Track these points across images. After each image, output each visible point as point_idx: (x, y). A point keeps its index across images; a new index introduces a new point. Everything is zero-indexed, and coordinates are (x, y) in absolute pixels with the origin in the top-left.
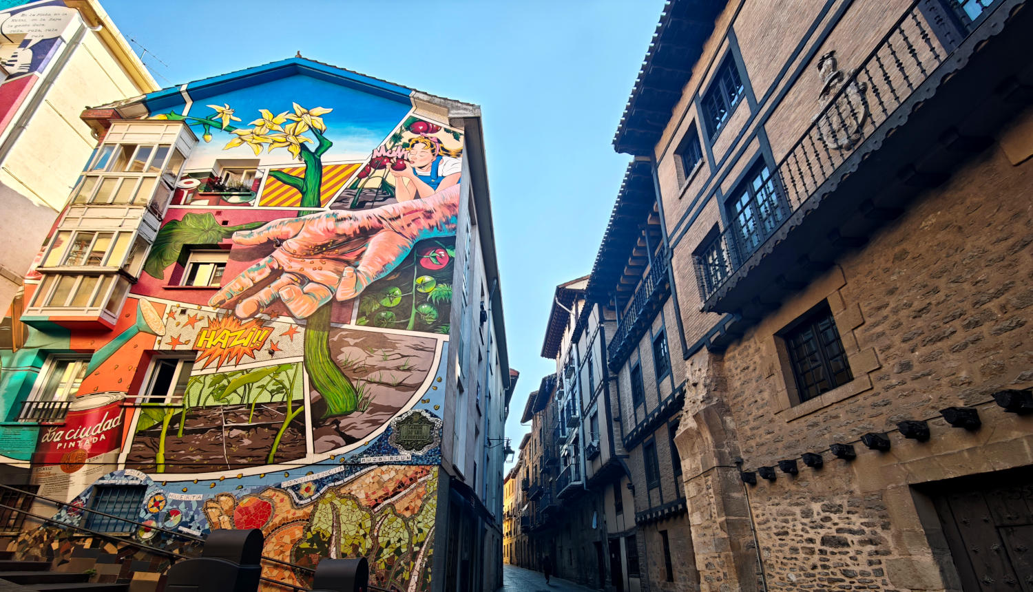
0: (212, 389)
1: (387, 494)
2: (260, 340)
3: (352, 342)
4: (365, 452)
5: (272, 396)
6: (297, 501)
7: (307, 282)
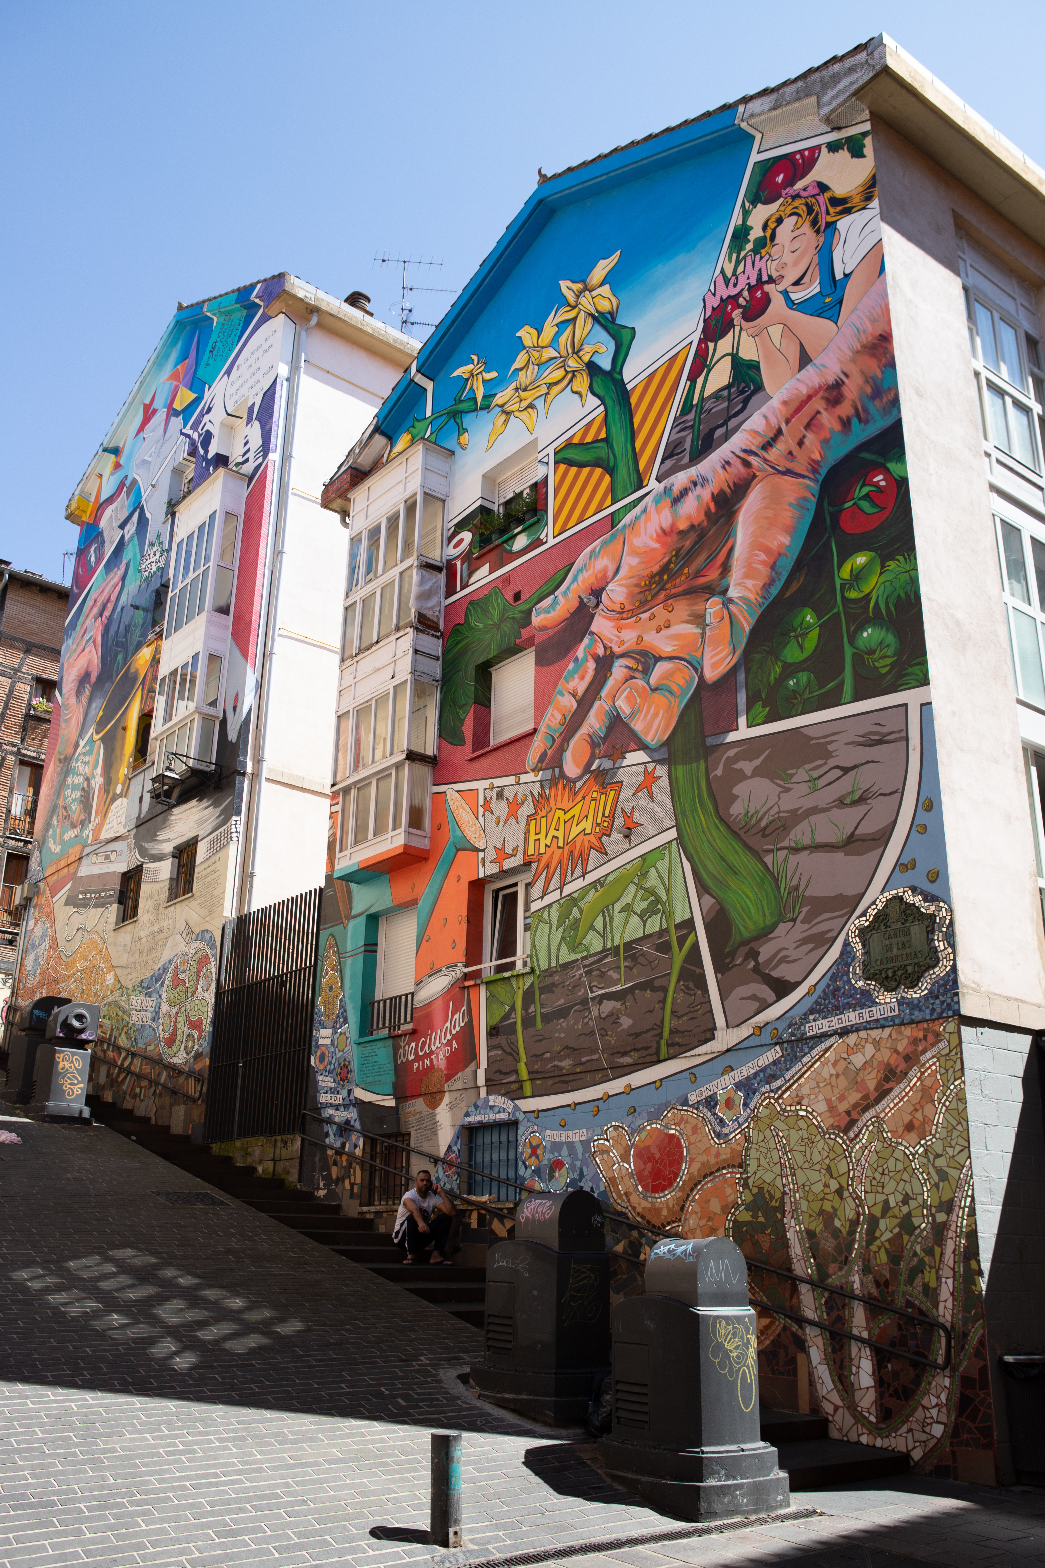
0: (561, 929)
1: (865, 1097)
2: (607, 814)
3: (747, 767)
4: (812, 1011)
5: (645, 923)
6: (718, 1128)
7: (652, 662)
